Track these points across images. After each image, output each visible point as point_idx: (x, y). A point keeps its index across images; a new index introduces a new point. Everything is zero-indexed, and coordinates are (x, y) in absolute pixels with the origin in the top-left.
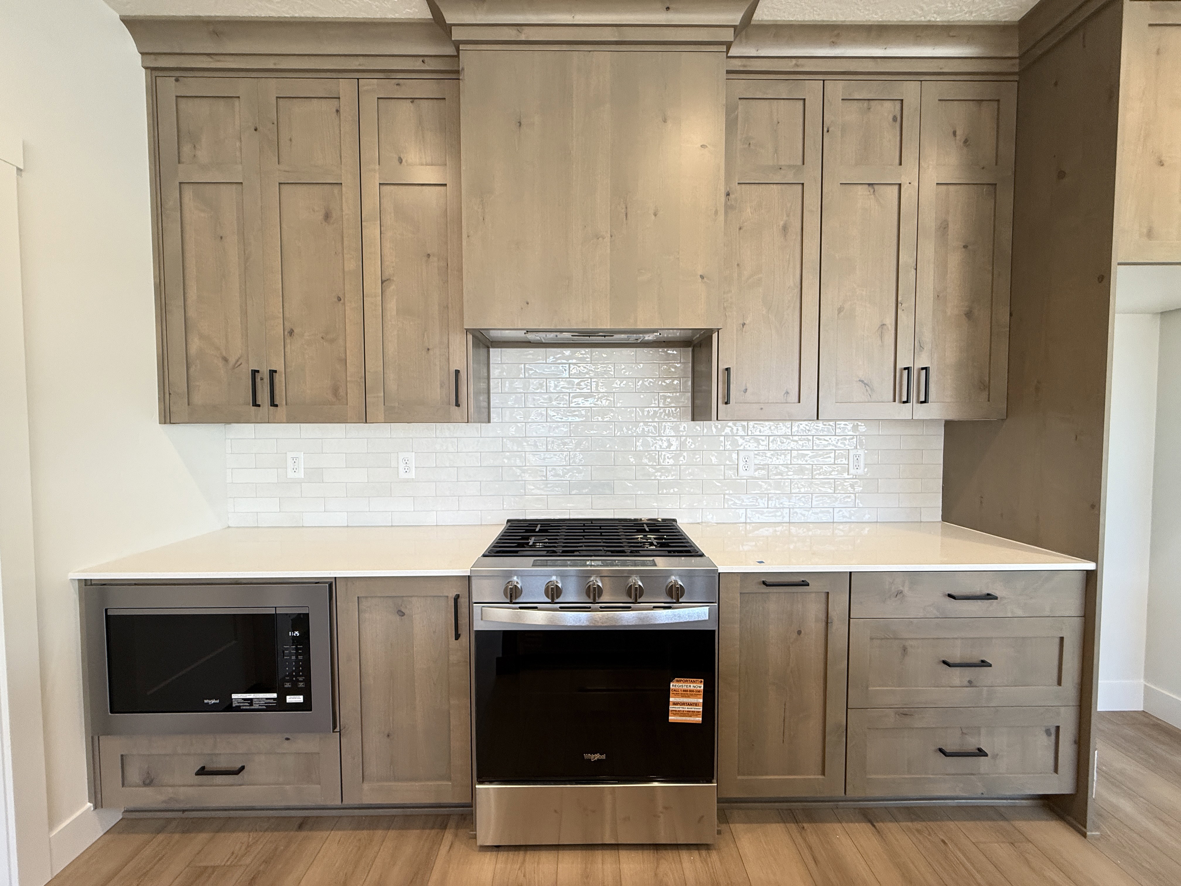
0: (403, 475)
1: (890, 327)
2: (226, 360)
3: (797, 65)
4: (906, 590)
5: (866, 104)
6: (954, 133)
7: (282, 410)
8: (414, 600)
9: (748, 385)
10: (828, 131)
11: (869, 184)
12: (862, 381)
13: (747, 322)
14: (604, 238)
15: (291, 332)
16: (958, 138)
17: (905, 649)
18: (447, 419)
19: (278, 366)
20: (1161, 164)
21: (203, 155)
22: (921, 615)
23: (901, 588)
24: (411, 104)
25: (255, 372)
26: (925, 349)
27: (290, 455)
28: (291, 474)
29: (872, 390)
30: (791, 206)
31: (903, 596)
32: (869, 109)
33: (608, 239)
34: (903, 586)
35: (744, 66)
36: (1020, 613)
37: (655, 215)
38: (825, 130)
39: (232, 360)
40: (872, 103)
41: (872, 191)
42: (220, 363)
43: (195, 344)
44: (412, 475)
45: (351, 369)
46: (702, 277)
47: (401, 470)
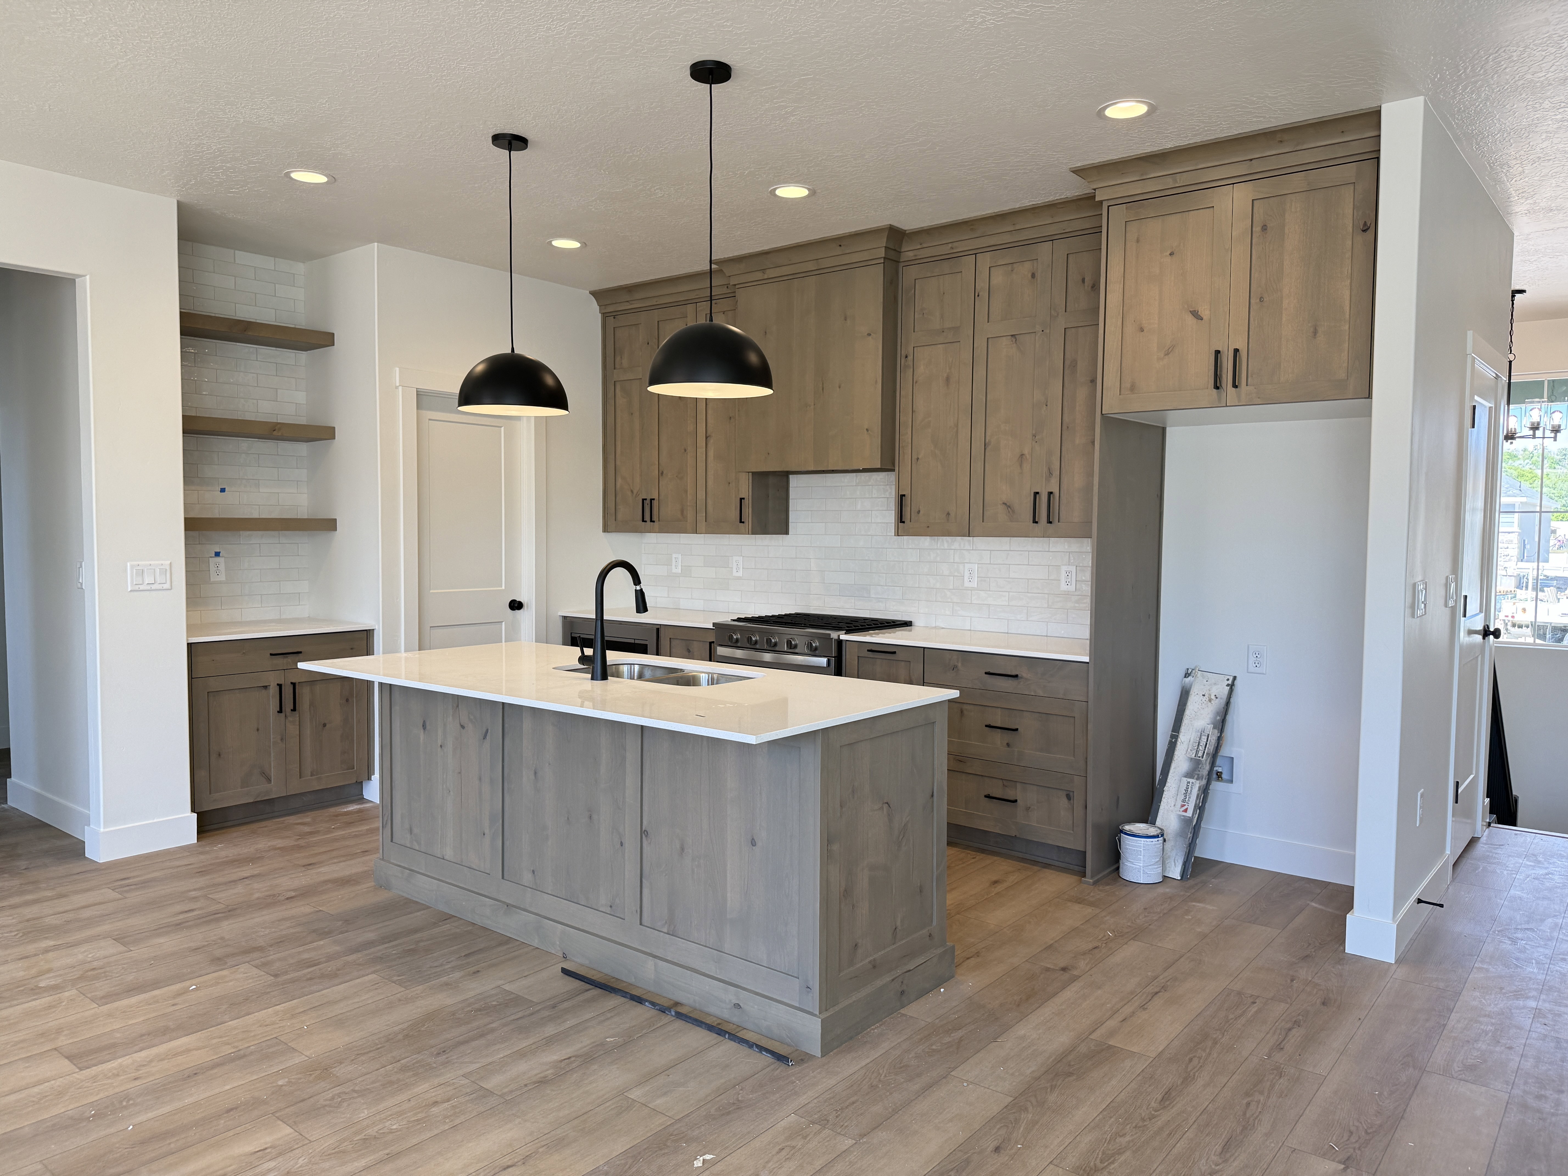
0: (735, 574)
1: (1028, 456)
2: (632, 491)
3: (952, 248)
4: (960, 665)
5: (1010, 267)
6: (1083, 280)
7: (656, 524)
8: (695, 642)
9: (921, 507)
10: (978, 296)
11: (1012, 335)
12: (1006, 504)
13: (920, 457)
14: (810, 406)
15: (662, 473)
16: (1086, 284)
17: (962, 712)
18: (738, 532)
19: (655, 496)
20: (1142, 330)
21: (625, 362)
22: (970, 686)
23: (957, 664)
24: (723, 315)
25: (643, 500)
26: (1054, 475)
27: (674, 556)
28: (674, 570)
29: (1013, 511)
30: (952, 361)
31: (958, 670)
32: (1012, 271)
33: (812, 407)
34: (958, 662)
35: (915, 256)
36: (1041, 693)
37: (840, 387)
38: (976, 295)
39: (635, 492)
40: (1015, 265)
41: (1014, 340)
42: (629, 493)
43: (619, 481)
44: (740, 574)
45: (689, 497)
46: (867, 430)
47: (734, 570)
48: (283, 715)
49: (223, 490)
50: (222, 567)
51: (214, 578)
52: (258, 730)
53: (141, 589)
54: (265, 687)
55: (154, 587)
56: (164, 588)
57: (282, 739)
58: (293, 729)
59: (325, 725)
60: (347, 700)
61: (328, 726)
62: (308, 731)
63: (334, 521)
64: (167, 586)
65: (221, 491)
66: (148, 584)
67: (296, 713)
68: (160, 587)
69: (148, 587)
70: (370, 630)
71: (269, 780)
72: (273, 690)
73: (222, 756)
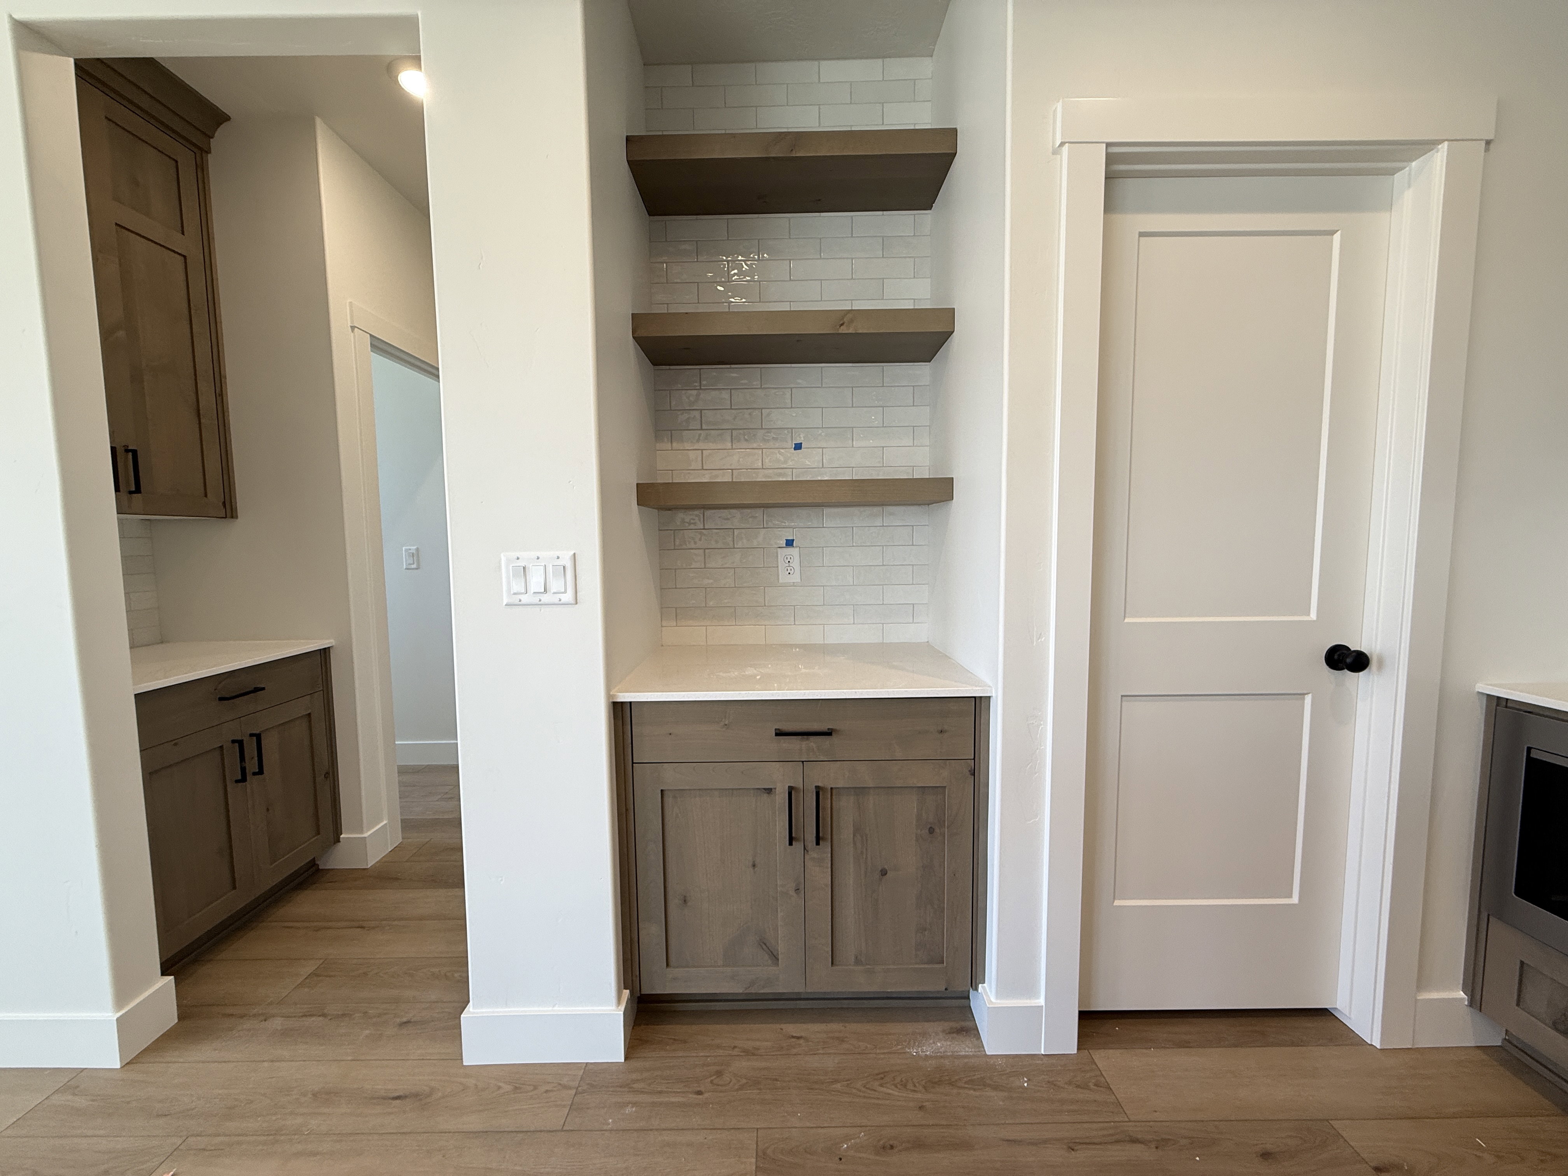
48: (798, 846)
49: (798, 447)
50: (796, 564)
51: (784, 578)
52: (754, 866)
53: (523, 602)
54: (769, 791)
55: (546, 598)
56: (562, 602)
57: (797, 890)
58: (820, 876)
59: (884, 873)
60: (931, 831)
61: (890, 874)
62: (849, 878)
63: (948, 483)
64: (568, 597)
65: (795, 449)
66: (535, 593)
67: (826, 846)
68: (555, 599)
69: (535, 600)
70: (981, 697)
71: (775, 958)
72: (781, 798)
73: (689, 904)
